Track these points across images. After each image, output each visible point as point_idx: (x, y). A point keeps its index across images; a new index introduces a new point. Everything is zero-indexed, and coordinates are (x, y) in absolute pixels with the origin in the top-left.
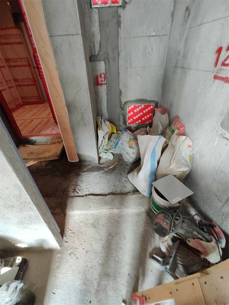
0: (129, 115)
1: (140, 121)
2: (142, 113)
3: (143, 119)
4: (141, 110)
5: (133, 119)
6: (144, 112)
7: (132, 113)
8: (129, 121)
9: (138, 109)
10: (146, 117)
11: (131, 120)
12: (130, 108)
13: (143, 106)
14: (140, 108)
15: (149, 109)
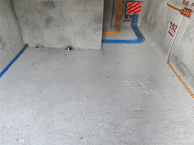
0: (128, 8)
1: (133, 12)
2: (135, 8)
3: (136, 11)
4: (135, 6)
5: (130, 10)
6: (137, 7)
7: (130, 7)
8: (128, 12)
9: (133, 5)
10: (137, 10)
11: (129, 11)
12: (129, 4)
13: (136, 3)
14: (135, 4)
15: (139, 5)
